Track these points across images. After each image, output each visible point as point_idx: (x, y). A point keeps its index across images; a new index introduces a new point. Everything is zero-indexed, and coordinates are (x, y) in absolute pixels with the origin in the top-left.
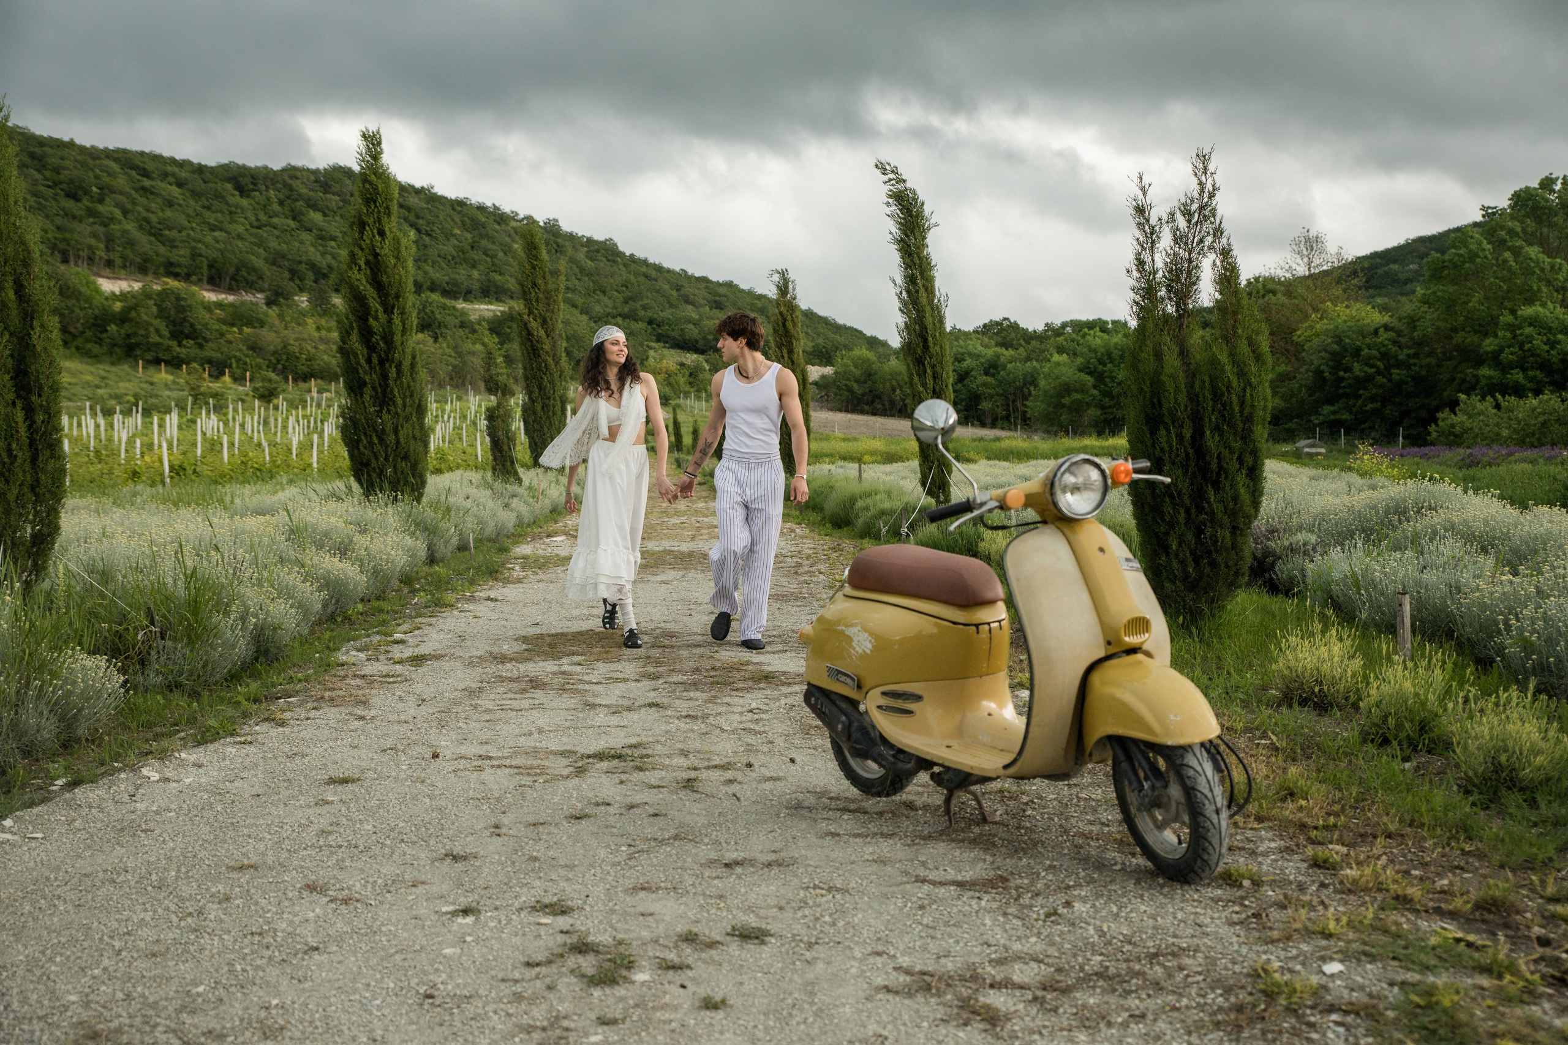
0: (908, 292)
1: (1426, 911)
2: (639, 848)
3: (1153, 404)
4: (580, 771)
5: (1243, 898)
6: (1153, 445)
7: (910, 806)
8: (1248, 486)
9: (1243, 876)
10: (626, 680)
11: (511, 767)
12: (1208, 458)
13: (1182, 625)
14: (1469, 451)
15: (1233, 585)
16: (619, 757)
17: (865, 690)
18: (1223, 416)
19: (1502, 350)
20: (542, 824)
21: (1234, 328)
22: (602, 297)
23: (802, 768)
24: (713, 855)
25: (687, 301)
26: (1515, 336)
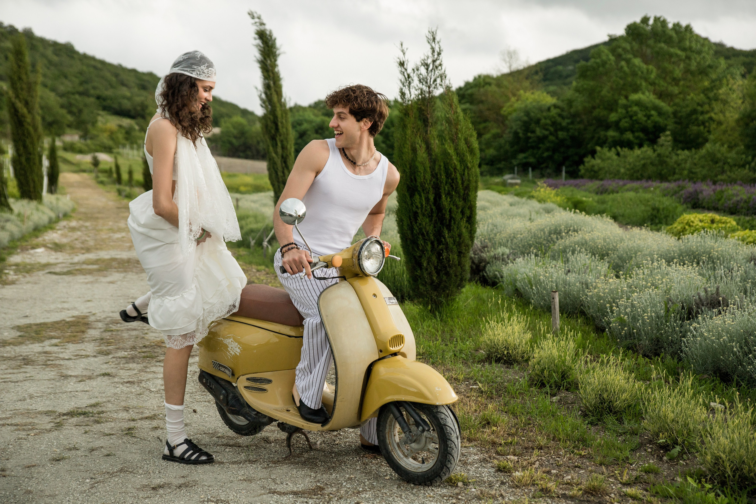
0: (266, 93)
1: (558, 497)
2: (98, 480)
3: (411, 179)
4: (59, 426)
5: (458, 494)
6: (412, 204)
7: (266, 440)
8: (467, 228)
9: (458, 480)
10: (87, 356)
11: (11, 425)
12: (444, 211)
13: (430, 311)
14: (601, 182)
15: (460, 286)
16: (84, 414)
17: (236, 376)
18: (452, 186)
19: (620, 120)
20: (34, 466)
21: (457, 134)
22: (64, 80)
23: (201, 416)
24: (145, 482)
25: (123, 84)
26: (627, 112)
